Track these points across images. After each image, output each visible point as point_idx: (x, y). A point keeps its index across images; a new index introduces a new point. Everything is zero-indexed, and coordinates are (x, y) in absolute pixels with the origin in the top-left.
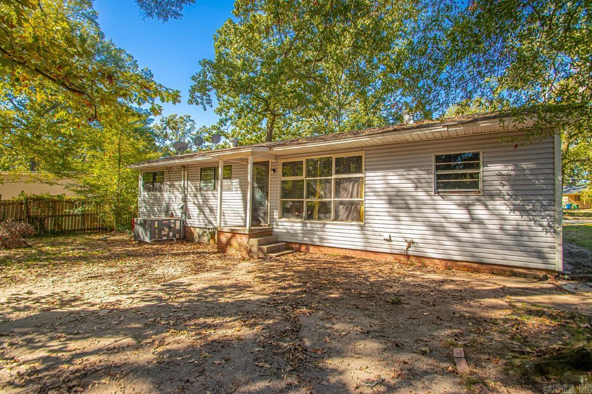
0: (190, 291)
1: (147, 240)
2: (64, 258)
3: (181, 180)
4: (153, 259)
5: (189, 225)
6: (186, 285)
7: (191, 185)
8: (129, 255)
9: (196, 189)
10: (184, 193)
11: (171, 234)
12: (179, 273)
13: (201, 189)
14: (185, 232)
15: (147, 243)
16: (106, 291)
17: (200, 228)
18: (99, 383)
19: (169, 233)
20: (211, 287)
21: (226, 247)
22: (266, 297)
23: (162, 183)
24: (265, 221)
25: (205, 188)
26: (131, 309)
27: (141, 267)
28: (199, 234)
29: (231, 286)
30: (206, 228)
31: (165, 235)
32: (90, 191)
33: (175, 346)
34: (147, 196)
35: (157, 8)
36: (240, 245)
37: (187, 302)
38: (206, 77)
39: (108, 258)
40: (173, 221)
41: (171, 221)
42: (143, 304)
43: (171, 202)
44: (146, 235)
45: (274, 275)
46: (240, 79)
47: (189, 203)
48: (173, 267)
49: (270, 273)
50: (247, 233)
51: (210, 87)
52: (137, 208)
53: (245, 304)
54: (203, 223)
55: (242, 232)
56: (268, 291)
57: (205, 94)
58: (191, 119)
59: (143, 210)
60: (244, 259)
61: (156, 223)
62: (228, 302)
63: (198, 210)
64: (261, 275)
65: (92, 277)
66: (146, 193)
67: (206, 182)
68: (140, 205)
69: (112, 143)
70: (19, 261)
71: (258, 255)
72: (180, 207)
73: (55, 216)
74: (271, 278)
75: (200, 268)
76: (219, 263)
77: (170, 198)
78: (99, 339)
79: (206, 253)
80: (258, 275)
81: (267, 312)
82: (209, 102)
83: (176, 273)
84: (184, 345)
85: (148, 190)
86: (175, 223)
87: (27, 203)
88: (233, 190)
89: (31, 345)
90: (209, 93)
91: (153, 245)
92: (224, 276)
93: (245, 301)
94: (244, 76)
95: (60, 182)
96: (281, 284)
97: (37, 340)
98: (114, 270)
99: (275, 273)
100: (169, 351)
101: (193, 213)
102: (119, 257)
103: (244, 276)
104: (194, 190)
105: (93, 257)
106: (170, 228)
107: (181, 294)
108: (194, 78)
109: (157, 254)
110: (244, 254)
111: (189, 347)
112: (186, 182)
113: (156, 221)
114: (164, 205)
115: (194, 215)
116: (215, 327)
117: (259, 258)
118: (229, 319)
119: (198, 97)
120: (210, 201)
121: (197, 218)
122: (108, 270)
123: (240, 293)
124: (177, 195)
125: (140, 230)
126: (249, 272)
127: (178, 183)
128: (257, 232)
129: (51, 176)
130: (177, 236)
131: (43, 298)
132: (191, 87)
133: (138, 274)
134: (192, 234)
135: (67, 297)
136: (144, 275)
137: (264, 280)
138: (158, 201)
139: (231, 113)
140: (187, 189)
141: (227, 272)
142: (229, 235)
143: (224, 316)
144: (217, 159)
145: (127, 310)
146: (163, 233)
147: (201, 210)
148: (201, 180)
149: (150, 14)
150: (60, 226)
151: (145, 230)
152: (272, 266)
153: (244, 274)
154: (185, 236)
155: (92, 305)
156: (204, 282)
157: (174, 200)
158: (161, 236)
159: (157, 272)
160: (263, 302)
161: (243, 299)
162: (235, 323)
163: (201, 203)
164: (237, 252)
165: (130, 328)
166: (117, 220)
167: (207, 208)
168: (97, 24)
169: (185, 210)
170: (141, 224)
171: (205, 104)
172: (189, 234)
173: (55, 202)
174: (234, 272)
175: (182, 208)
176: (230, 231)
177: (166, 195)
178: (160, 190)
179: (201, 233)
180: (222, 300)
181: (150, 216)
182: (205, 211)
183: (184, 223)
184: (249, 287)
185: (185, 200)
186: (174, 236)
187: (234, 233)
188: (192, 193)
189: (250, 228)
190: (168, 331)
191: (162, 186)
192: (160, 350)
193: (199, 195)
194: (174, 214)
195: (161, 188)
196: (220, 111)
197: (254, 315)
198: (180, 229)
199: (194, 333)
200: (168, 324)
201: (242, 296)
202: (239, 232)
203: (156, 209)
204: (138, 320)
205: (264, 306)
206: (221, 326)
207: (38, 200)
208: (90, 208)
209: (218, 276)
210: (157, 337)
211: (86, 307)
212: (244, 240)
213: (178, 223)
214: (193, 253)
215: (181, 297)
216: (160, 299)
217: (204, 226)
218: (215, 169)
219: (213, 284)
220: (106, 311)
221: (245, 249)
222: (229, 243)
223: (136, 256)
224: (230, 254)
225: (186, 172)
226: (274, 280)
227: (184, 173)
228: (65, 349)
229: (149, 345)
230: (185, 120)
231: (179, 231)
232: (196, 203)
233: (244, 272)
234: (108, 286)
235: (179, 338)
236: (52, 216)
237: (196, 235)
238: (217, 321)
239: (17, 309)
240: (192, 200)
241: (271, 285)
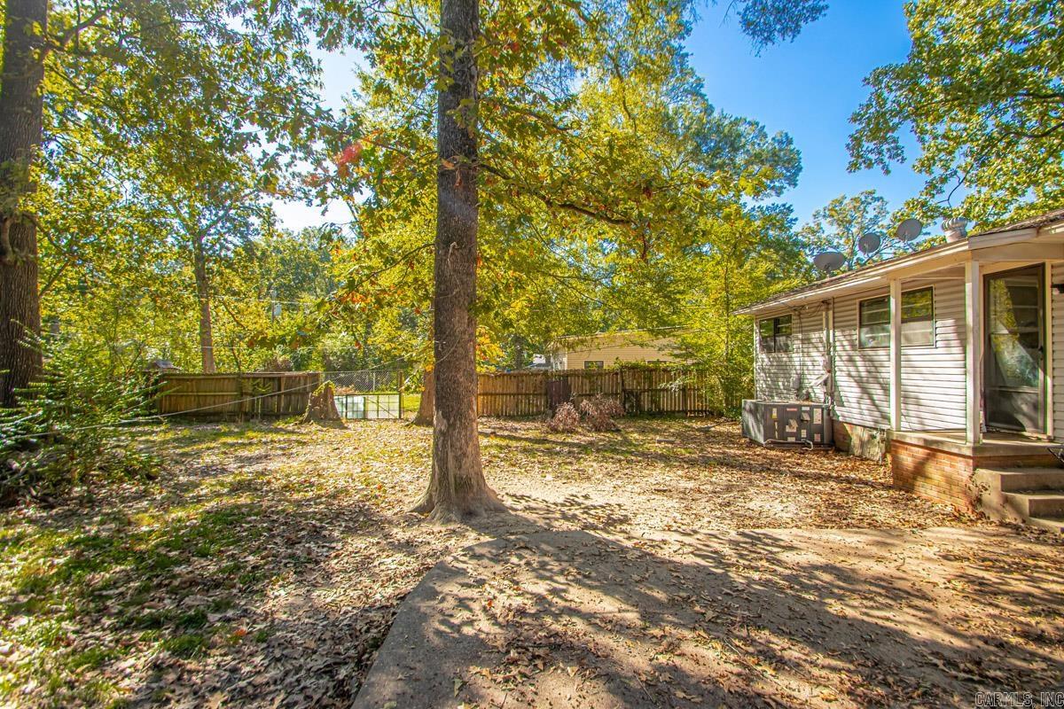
0: (779, 562)
1: (761, 439)
2: (643, 454)
3: (821, 329)
4: (757, 476)
5: (841, 419)
6: (780, 546)
7: (842, 338)
8: (722, 464)
9: (853, 345)
10: (829, 354)
11: (804, 433)
12: (790, 515)
13: (862, 346)
14: (833, 432)
15: (760, 445)
16: (664, 518)
17: (865, 427)
18: (563, 670)
19: (799, 430)
20: (827, 568)
21: (915, 479)
22: (958, 643)
23: (788, 336)
24: (1036, 426)
25: (873, 344)
26: (670, 562)
27: (729, 488)
28: (861, 440)
29: (877, 581)
30: (876, 429)
31: (792, 435)
32: (690, 355)
33: (686, 665)
34: (766, 360)
35: (779, 20)
36: (950, 481)
37: (761, 585)
38: (885, 103)
39: (692, 463)
40: (808, 409)
41: (804, 409)
42: (690, 560)
43: (806, 372)
44: (759, 431)
45: (1023, 587)
46: (976, 72)
47: (838, 373)
48: (782, 502)
49: (1016, 576)
50: (969, 453)
51: (896, 120)
52: (752, 381)
53: (885, 639)
54: (869, 418)
55: (955, 451)
56: (974, 628)
57: (885, 140)
58: (876, 196)
59: (761, 385)
60: (957, 518)
61: (775, 410)
62: (845, 617)
63: (858, 390)
64: (981, 574)
65: (658, 491)
66: (764, 356)
67: (872, 331)
68: (756, 376)
69: (716, 277)
70: (598, 451)
71: (1004, 517)
72: (821, 381)
73: (652, 390)
74: (1006, 593)
75: (837, 515)
76: (884, 514)
77: (803, 365)
78: (604, 598)
79: (866, 483)
80: (971, 571)
81: (934, 685)
82: (897, 153)
83: (784, 515)
84: (704, 672)
85: (767, 348)
86: (811, 414)
87: (622, 372)
88: (939, 344)
89: (541, 572)
90: (895, 134)
91: (771, 449)
92: (874, 550)
93: (889, 633)
94: (984, 61)
95: (656, 342)
96: (1033, 621)
97: (549, 567)
98: (691, 485)
99: (1032, 580)
100: (675, 668)
101: (849, 394)
102: (707, 463)
103: (927, 565)
104: (848, 348)
105: (676, 457)
106: (801, 421)
107: (759, 564)
108: (856, 118)
109: (770, 468)
110: (962, 504)
111: (709, 680)
112: (831, 332)
113: (775, 406)
114: (794, 377)
115: (850, 400)
116: (780, 664)
117: (1002, 524)
118: (822, 659)
119: (871, 151)
120: (883, 370)
121: (856, 405)
122: (684, 484)
123: (890, 607)
124: (816, 359)
125: (750, 420)
126: (945, 557)
127: (817, 335)
128: (1002, 453)
129: (646, 336)
130: (817, 438)
131: (595, 508)
132: (851, 136)
133: (720, 501)
134: (847, 437)
135: (617, 514)
136: (728, 505)
137: (983, 591)
138: (784, 369)
139: (960, 160)
140: (835, 347)
141: (889, 541)
142: (921, 453)
143: (814, 645)
144: (884, 281)
145: (663, 562)
146: (788, 429)
147: (865, 390)
148: (861, 326)
149: (768, 39)
150: (658, 406)
151: (757, 420)
152: (1034, 556)
153: (930, 559)
154: (834, 440)
155: (629, 538)
156: (819, 550)
157: (811, 368)
158: (784, 435)
159: (751, 505)
160: (936, 654)
161: (888, 624)
162: (831, 676)
163: (864, 374)
164: (943, 496)
165: (649, 596)
166: (727, 400)
167: (877, 386)
168: (703, 96)
169: (831, 386)
170: (750, 411)
171: (886, 159)
172: (841, 437)
173: (651, 371)
174: (907, 545)
175: (825, 383)
176: (921, 443)
177: (796, 358)
178: (786, 349)
179: (866, 437)
180: (835, 607)
181: (772, 396)
182: (873, 391)
183: (829, 412)
184: (924, 597)
185: (830, 367)
186: (810, 437)
187: (933, 450)
188: (844, 353)
189: (976, 441)
190: (694, 629)
191: (789, 342)
192: (663, 659)
193: (857, 358)
194: (812, 395)
195: (787, 346)
196: (927, 165)
197: (890, 679)
198: (822, 426)
199: (733, 657)
200: (703, 614)
201: (889, 614)
202: (946, 449)
203: (780, 384)
204: (665, 586)
205: (936, 665)
206: (795, 668)
207: (634, 368)
208: (691, 380)
209: (860, 546)
210: (674, 632)
211: (621, 539)
212: (962, 470)
213: (817, 414)
214: (838, 479)
215: (756, 569)
216: (719, 558)
217: (872, 424)
218: (883, 301)
219: (837, 561)
220: (638, 553)
221: (965, 493)
222: (919, 471)
223: (732, 467)
224: (924, 496)
225: (831, 312)
226: (1016, 601)
227: (827, 315)
228: (563, 594)
229: (654, 640)
230: (862, 203)
231: (820, 429)
232: (853, 374)
233: (930, 552)
234: (671, 510)
235: (705, 652)
236: (648, 391)
237: (855, 441)
238: (794, 653)
239: (565, 517)
240: (845, 368)
241: (997, 612)
